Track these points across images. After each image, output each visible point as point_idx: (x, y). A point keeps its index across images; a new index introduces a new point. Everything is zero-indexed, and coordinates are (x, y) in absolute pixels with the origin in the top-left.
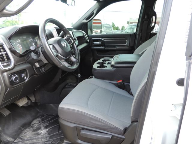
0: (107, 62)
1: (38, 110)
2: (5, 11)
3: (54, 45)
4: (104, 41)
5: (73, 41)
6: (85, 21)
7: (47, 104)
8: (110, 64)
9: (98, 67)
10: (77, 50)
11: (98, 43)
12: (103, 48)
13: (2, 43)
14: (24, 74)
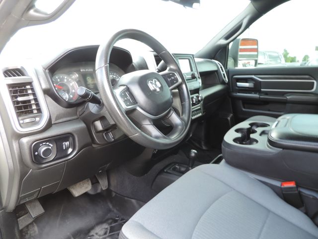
0: (259, 130)
1: (111, 206)
2: (32, 12)
3: (129, 86)
4: (260, 82)
5: (180, 80)
6: (223, 42)
7: (126, 198)
8: (267, 134)
9: (235, 140)
10: (187, 100)
11: (246, 85)
12: (256, 96)
13: (31, 79)
14: (67, 143)
